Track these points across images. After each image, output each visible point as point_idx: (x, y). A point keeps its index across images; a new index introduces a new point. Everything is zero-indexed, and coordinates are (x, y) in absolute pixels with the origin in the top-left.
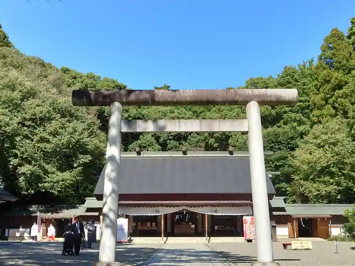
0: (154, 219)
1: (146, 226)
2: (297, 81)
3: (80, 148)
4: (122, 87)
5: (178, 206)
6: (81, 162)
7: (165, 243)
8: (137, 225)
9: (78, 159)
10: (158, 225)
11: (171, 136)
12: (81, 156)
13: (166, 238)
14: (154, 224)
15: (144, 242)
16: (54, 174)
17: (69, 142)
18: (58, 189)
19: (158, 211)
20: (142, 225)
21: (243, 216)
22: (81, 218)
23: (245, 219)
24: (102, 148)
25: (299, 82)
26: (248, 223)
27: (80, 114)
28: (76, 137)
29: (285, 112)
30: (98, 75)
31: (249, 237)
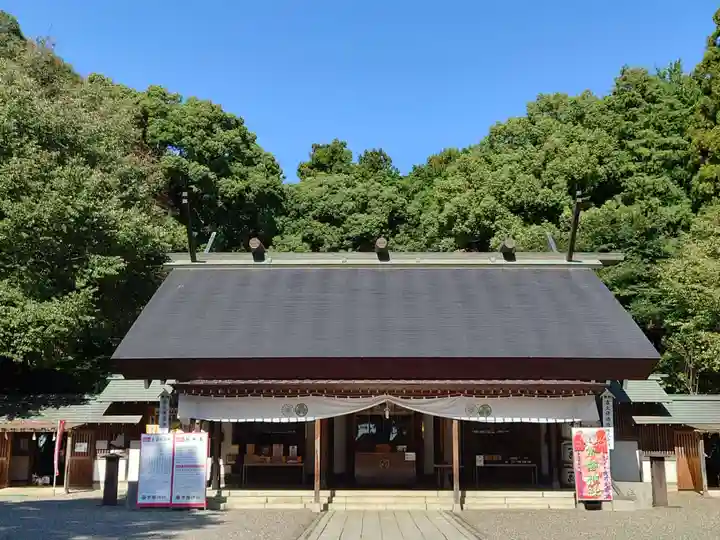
0: (296, 434)
1: (270, 454)
2: (653, 100)
3: (91, 235)
4: (233, 122)
5: (366, 394)
6: (95, 275)
7: (326, 507)
8: (243, 450)
9: (87, 268)
10: (305, 452)
11: (348, 239)
12: (95, 259)
13: (327, 493)
14: (293, 449)
15: (262, 507)
16: (15, 306)
17: (59, 217)
18: (25, 348)
19: (302, 410)
20: (258, 452)
21: (572, 424)
22: (91, 432)
23: (578, 437)
24: (157, 240)
25: (660, 102)
26: (589, 446)
27: (102, 150)
28: (80, 203)
29: (629, 173)
30: (174, 93)
31: (590, 494)
